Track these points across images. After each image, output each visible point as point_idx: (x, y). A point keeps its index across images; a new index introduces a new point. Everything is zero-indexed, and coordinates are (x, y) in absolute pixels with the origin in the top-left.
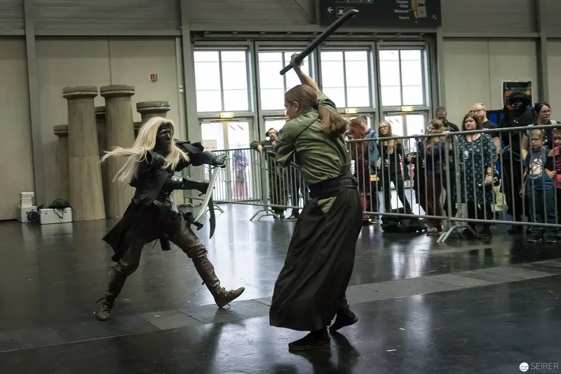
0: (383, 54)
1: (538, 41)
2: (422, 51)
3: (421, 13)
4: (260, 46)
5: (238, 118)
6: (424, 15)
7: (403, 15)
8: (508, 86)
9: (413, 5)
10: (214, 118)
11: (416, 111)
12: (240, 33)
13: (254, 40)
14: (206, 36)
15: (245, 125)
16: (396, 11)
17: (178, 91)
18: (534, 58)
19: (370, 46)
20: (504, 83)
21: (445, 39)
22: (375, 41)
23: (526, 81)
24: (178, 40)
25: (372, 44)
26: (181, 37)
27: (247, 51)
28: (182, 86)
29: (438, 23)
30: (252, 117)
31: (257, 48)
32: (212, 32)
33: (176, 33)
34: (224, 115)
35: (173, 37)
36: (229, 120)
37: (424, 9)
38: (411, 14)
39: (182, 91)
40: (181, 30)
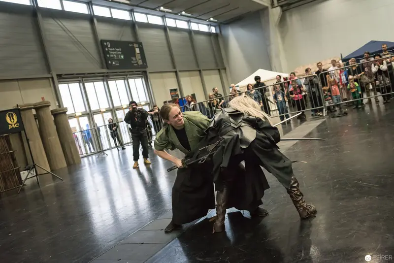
0: (130, 81)
1: (176, 72)
2: (142, 78)
3: (140, 62)
4: (85, 80)
5: (83, 115)
6: (142, 63)
7: (135, 63)
8: (171, 91)
9: (137, 59)
10: (73, 116)
11: (146, 105)
12: (77, 74)
13: (82, 78)
14: (63, 76)
15: (86, 118)
16: (132, 62)
17: (55, 104)
18: (176, 79)
19: (124, 78)
20: (170, 90)
21: (150, 73)
22: (126, 75)
23: (175, 88)
24: (50, 79)
25: (125, 76)
26: (52, 78)
27: (79, 83)
28: (57, 102)
29: (146, 67)
30: (88, 114)
31: (84, 81)
32: (66, 75)
33: (49, 76)
34: (77, 114)
35: (48, 78)
36: (80, 116)
37: (141, 61)
38: (137, 63)
39: (57, 104)
40: (52, 74)
